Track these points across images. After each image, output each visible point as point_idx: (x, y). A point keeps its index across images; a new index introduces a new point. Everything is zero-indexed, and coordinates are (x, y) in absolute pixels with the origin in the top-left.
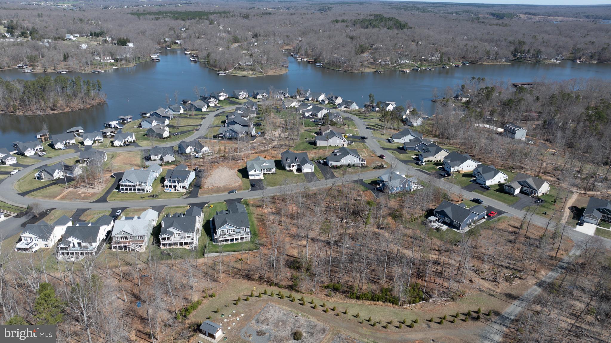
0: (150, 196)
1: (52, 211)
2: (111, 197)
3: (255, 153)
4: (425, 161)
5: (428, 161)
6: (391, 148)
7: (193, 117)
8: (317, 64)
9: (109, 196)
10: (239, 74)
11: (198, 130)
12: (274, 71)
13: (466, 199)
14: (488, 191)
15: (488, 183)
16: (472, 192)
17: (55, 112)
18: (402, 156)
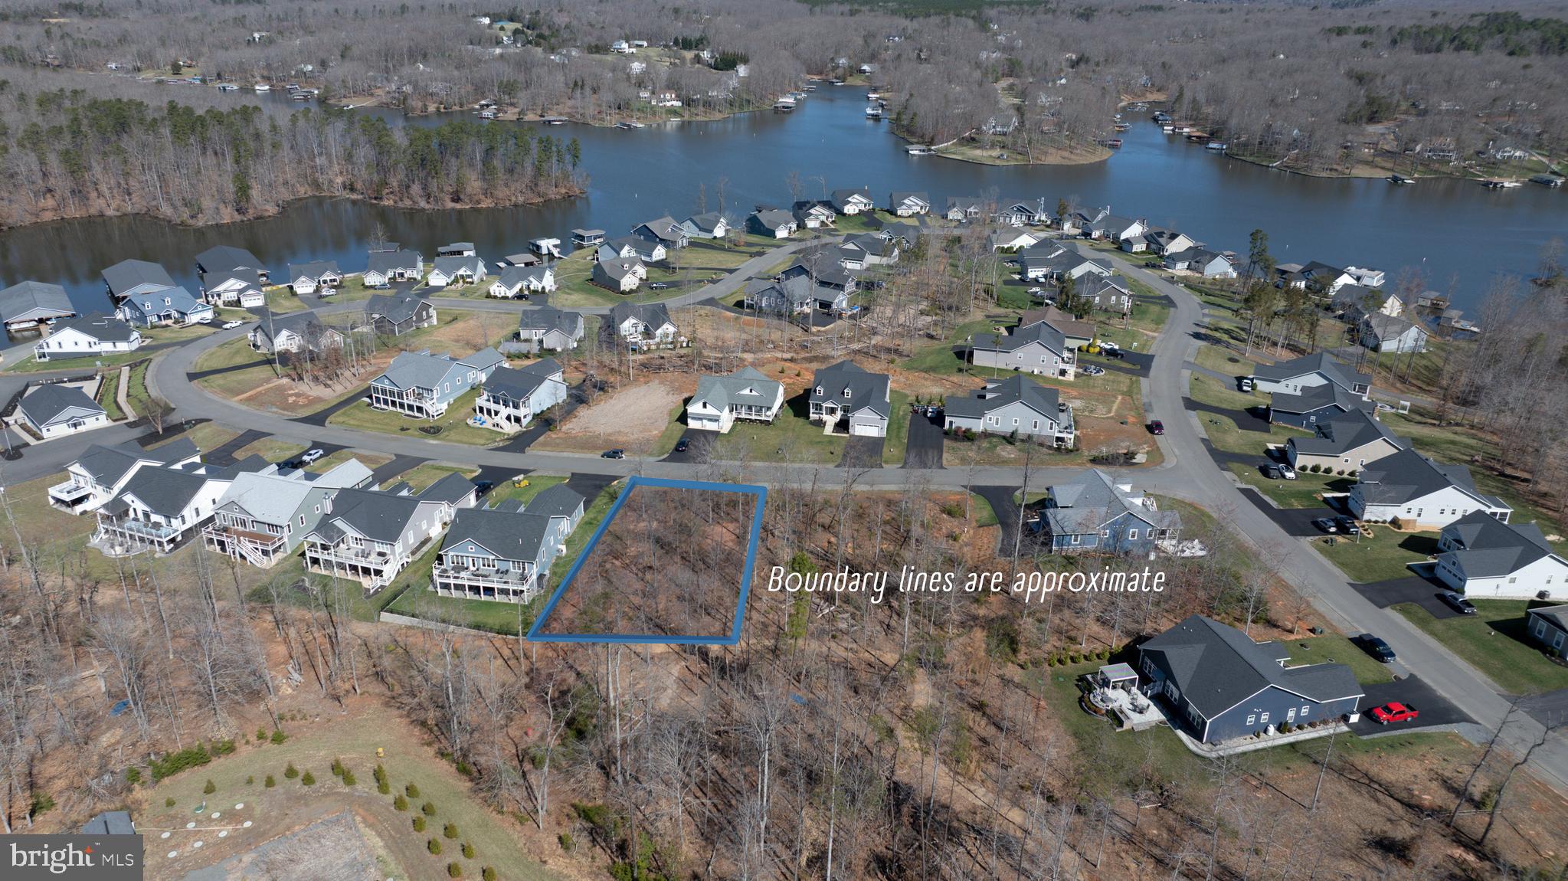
0: (423, 429)
1: (198, 426)
2: (344, 414)
3: (792, 360)
4: (1303, 468)
5: (1315, 469)
6: (1224, 406)
7: (737, 248)
8: (1211, 145)
9: (339, 412)
10: (963, 154)
11: (713, 282)
12: (1066, 154)
13: (1335, 630)
14: (1457, 621)
15: (1476, 588)
16: (1389, 611)
17: (458, 206)
18: (1236, 438)
